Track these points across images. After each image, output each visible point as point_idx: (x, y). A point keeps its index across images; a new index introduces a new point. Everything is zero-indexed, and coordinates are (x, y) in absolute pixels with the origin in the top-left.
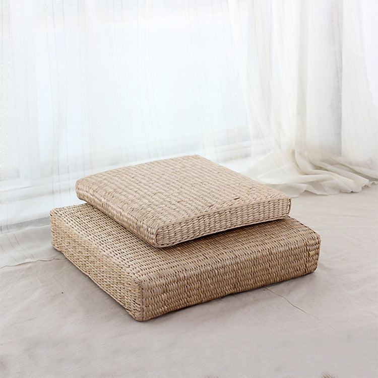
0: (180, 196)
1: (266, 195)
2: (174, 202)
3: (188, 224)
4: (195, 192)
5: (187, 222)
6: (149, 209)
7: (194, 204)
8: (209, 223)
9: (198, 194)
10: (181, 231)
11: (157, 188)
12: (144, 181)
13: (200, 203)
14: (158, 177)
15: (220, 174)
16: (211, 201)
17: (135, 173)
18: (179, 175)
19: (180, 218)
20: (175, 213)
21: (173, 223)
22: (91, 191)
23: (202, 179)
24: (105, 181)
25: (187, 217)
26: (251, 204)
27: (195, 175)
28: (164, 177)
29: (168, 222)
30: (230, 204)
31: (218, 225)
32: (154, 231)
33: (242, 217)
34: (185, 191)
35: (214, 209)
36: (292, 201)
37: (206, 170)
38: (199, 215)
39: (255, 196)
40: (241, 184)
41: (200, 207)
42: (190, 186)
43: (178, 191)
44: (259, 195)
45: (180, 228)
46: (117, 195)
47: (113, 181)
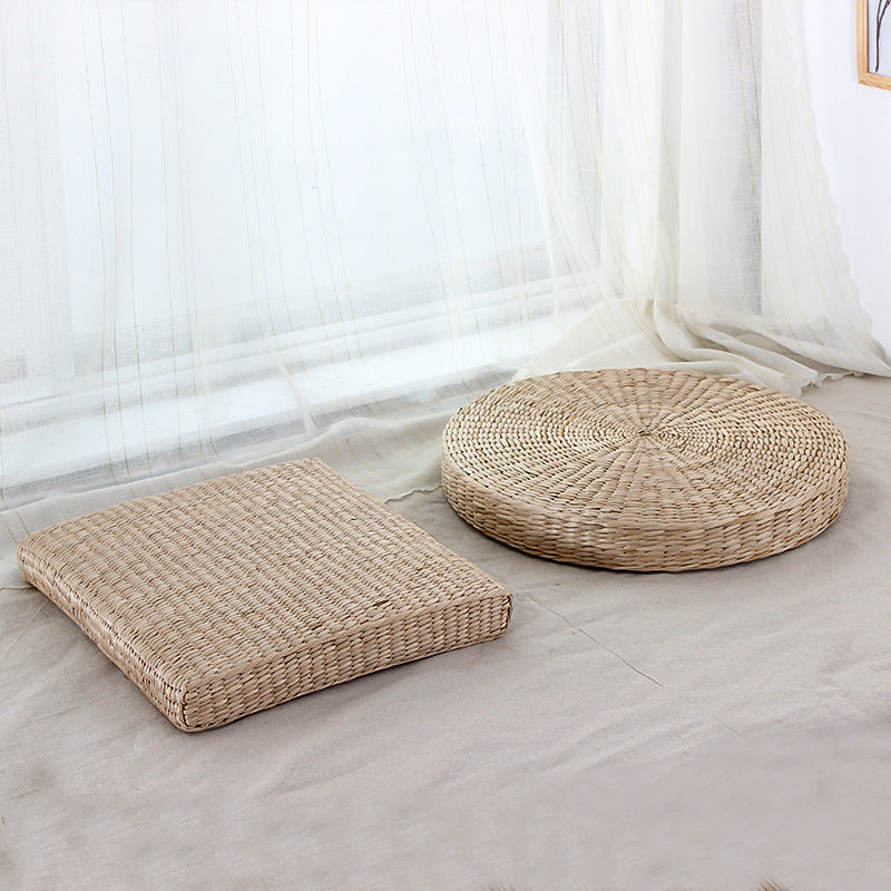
0: (251, 597)
1: (452, 589)
2: (233, 615)
3: (260, 675)
4: (287, 584)
5: (256, 671)
6: (173, 635)
7: (278, 622)
8: (312, 669)
9: (294, 590)
10: (243, 692)
11: (203, 572)
12: (173, 548)
13: (292, 618)
14: (209, 535)
15: (356, 522)
16: (319, 612)
17: (157, 523)
18: (259, 527)
19: (242, 662)
20: (231, 648)
21: (223, 675)
22: (49, 573)
23: (313, 540)
24: (83, 548)
25: (257, 657)
26: (413, 615)
27: (297, 527)
28: (224, 534)
29: (210, 674)
30: (362, 618)
31: (332, 670)
32: (179, 697)
33: (392, 645)
34: (265, 581)
35: (325, 634)
36: (513, 600)
37: (326, 511)
38: (286, 651)
39: (425, 594)
40: (400, 555)
41: (291, 631)
42: (279, 563)
43: (248, 580)
44: (436, 590)
45: (239, 686)
46: (106, 589)
47: (101, 547)
